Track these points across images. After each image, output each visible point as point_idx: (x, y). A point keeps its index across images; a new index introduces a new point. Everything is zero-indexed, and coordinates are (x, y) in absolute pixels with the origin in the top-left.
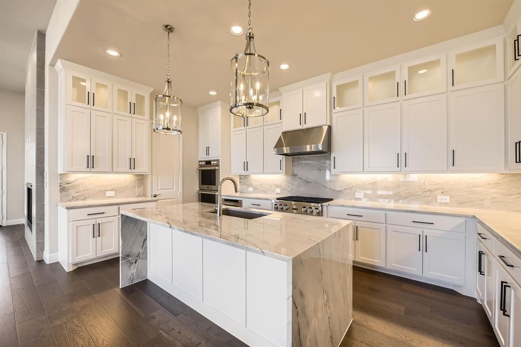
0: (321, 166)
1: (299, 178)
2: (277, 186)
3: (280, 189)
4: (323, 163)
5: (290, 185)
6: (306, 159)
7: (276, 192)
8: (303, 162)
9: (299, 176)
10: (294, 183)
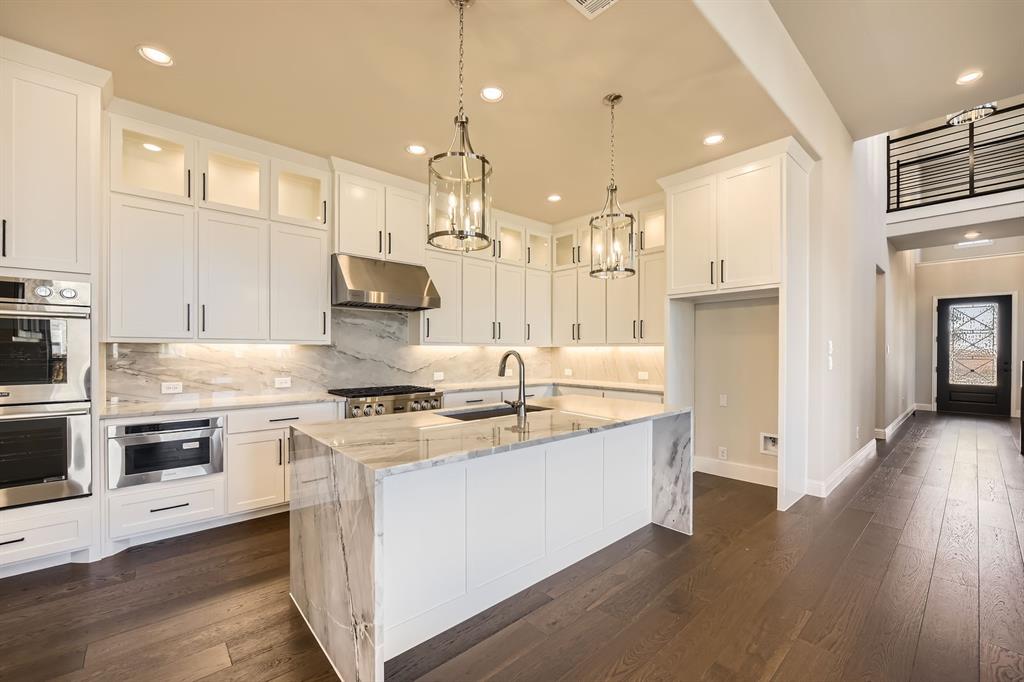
0: (384, 330)
1: (340, 352)
2: (280, 372)
3: (289, 378)
4: (387, 326)
5: (318, 368)
6: (355, 316)
7: (277, 386)
8: (348, 320)
9: (338, 349)
10: (328, 361)
